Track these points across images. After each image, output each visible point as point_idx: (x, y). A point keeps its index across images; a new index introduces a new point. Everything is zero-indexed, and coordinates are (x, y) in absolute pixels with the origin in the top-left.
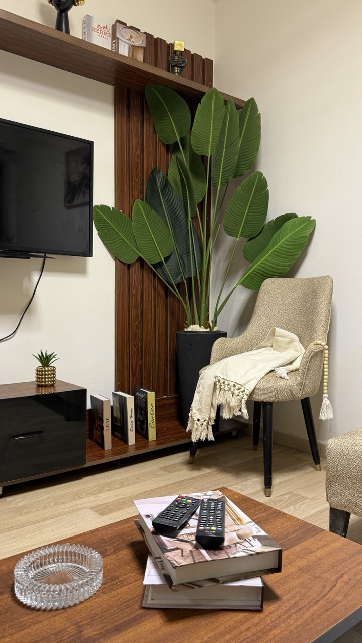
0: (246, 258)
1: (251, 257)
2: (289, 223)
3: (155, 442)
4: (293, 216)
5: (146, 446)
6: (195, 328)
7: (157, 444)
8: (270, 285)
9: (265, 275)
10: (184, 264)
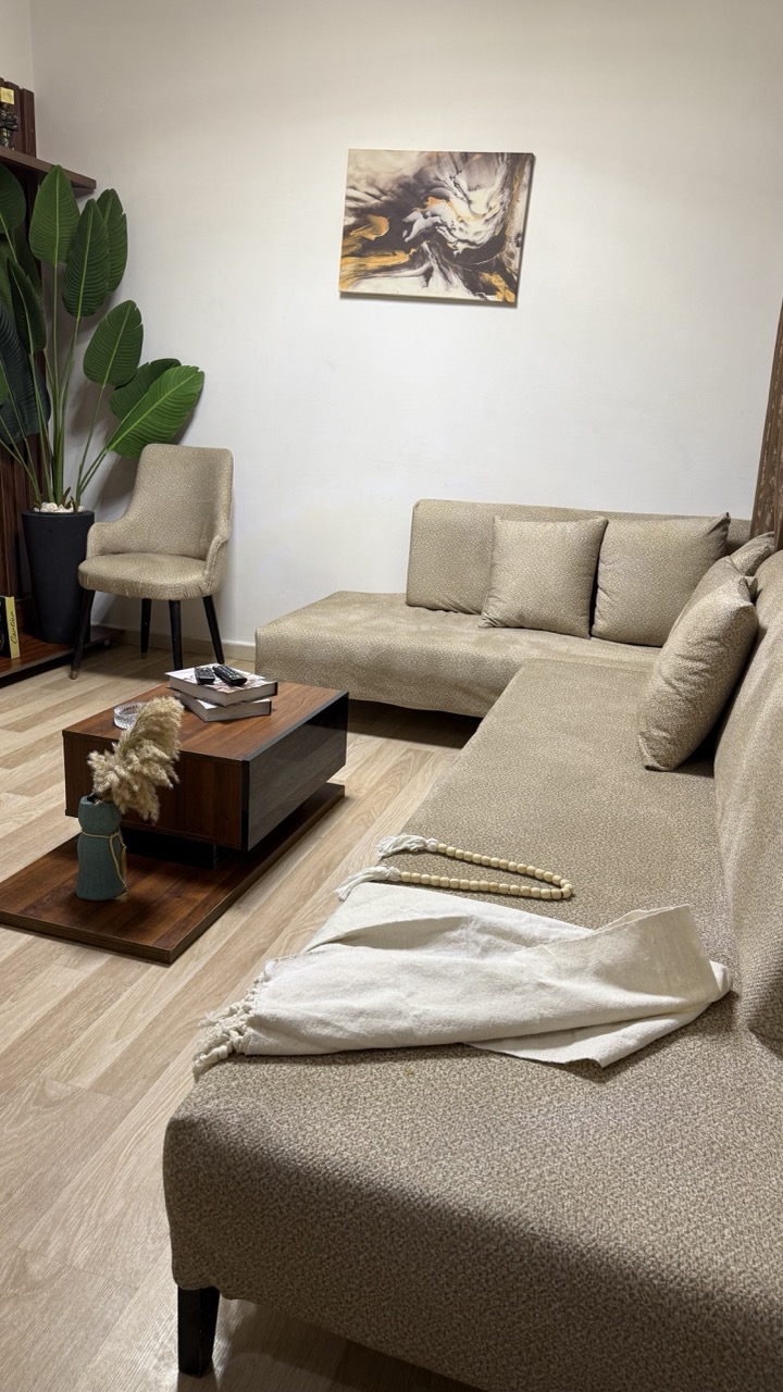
0: (114, 413)
1: (120, 411)
2: (172, 371)
3: (19, 661)
4: (173, 363)
5: (8, 666)
6: (50, 507)
7: (23, 663)
8: (153, 453)
9: (143, 440)
10: (23, 414)
